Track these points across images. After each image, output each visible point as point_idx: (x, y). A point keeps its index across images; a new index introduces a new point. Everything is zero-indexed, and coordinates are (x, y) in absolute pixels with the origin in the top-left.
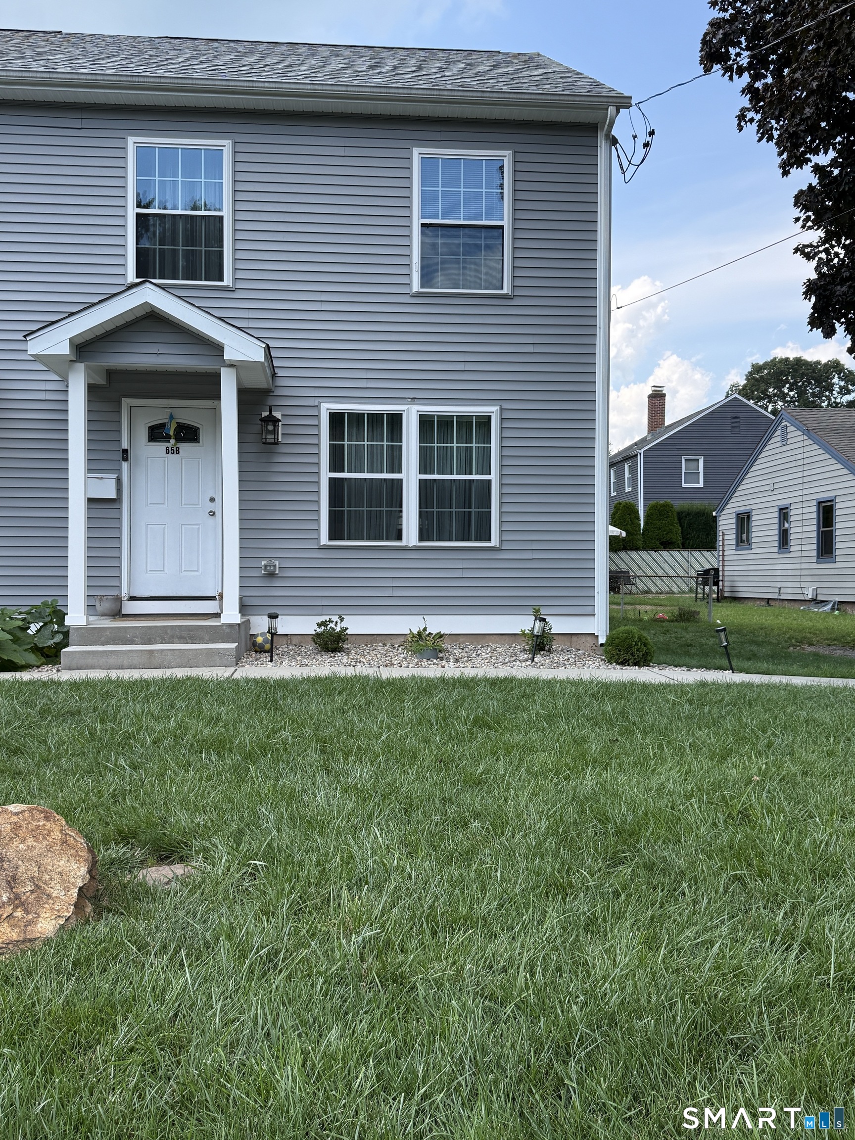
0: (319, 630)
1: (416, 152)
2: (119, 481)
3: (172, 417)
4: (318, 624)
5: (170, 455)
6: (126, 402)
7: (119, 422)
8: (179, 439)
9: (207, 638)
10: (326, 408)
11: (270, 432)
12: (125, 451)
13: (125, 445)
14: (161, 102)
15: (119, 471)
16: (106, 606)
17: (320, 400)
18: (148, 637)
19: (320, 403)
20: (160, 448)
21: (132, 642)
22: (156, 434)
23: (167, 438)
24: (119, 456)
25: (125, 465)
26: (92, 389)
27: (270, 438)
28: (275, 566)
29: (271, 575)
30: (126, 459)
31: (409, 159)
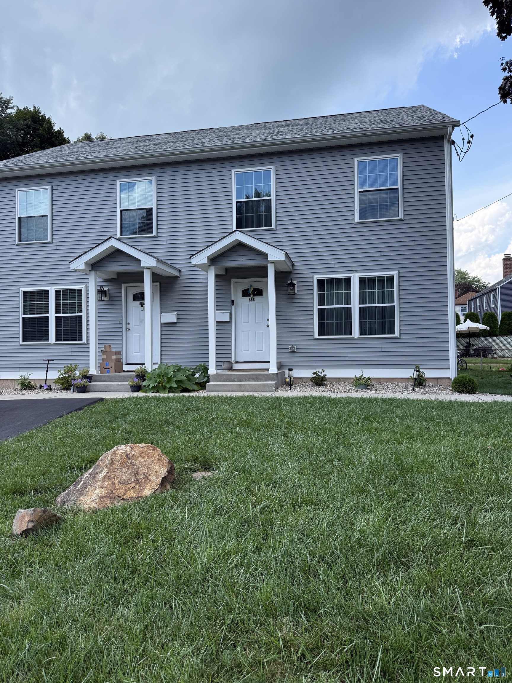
0: (314, 376)
1: (356, 160)
2: (230, 314)
3: (251, 286)
4: (313, 373)
5: (251, 302)
6: (233, 281)
7: (230, 289)
8: (254, 295)
9: (264, 379)
10: (316, 277)
11: (291, 290)
12: (233, 301)
13: (233, 299)
14: (245, 153)
15: (231, 309)
16: (225, 366)
17: (313, 274)
18: (240, 379)
19: (313, 275)
20: (247, 299)
21: (234, 381)
22: (245, 293)
23: (249, 295)
24: (230, 303)
25: (233, 307)
26: (217, 276)
27: (291, 292)
28: (295, 348)
29: (293, 352)
30: (233, 304)
31: (353, 163)
